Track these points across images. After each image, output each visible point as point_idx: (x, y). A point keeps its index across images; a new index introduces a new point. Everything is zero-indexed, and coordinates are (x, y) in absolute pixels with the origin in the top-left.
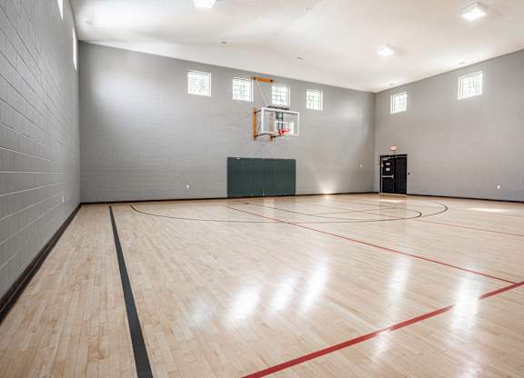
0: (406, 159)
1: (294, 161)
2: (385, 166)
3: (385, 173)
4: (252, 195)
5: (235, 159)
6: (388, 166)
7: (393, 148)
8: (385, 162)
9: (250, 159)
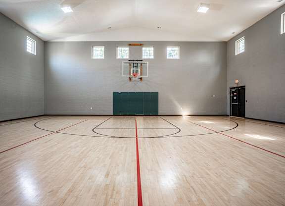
0: (244, 89)
1: (157, 93)
2: (234, 96)
3: (234, 101)
4: (128, 114)
5: (118, 93)
6: (235, 96)
7: (237, 81)
8: (233, 92)
9: (127, 93)
